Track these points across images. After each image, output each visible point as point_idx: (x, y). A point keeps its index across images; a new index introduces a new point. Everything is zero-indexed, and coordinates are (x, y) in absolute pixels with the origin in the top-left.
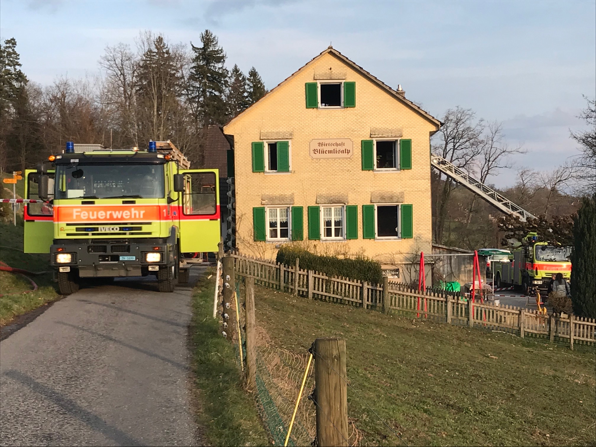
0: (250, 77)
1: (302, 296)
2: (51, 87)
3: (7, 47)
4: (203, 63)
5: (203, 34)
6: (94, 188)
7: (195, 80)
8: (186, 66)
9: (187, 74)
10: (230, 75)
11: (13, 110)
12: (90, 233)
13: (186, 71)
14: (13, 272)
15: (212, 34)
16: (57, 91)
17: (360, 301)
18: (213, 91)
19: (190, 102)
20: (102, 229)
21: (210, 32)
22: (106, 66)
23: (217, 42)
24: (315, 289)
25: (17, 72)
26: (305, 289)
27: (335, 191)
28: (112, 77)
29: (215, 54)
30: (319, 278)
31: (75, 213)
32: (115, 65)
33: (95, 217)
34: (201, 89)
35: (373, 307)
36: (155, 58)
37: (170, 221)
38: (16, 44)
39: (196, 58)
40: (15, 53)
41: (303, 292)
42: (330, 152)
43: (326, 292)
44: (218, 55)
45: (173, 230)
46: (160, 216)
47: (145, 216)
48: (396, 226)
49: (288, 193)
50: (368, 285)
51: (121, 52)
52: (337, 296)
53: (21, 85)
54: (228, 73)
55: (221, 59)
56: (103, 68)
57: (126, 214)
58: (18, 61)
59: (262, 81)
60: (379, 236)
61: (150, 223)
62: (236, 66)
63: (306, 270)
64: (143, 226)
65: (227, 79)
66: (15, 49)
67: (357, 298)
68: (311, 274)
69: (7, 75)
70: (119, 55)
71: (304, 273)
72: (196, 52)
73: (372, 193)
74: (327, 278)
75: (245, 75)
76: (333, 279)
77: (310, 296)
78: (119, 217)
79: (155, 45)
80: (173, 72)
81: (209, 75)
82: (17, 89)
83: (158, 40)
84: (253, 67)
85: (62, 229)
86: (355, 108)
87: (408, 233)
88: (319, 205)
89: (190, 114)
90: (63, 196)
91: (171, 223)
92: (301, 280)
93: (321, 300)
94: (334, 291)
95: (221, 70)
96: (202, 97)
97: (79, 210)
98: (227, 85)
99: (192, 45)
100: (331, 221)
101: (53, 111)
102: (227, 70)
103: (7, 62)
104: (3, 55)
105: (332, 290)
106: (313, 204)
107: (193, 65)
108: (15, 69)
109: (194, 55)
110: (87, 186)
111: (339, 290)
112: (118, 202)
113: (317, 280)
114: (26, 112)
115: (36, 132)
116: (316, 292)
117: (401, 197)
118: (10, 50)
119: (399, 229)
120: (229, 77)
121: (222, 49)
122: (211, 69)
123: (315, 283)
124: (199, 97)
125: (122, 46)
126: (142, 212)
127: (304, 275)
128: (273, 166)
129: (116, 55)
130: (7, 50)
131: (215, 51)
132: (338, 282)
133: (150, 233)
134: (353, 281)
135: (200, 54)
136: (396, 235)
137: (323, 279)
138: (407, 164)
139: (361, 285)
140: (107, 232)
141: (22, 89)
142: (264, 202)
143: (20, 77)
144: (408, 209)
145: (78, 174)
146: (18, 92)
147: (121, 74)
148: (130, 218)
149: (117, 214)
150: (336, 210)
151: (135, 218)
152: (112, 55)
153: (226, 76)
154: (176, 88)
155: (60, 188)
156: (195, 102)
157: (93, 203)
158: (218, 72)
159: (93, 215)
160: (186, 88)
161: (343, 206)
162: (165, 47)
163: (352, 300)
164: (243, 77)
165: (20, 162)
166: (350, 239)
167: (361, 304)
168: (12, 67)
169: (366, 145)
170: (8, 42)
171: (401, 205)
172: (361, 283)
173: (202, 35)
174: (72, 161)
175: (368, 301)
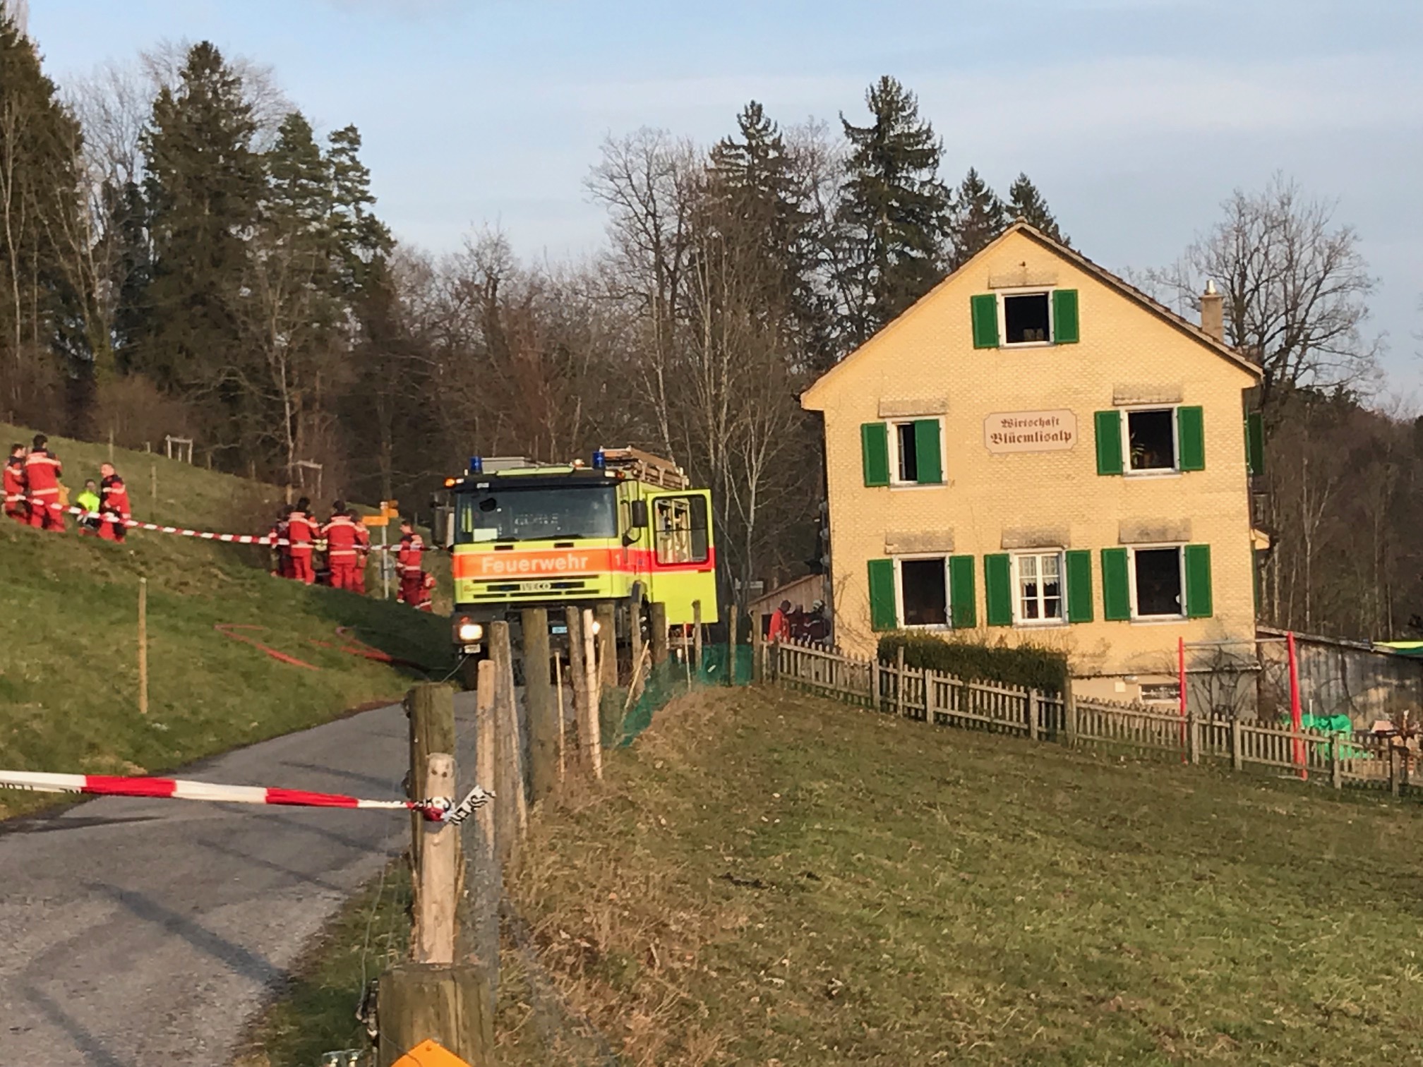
0: (1014, 202)
1: (916, 718)
2: (456, 256)
3: (336, 152)
4: (876, 170)
5: (876, 89)
6: (516, 526)
7: (856, 219)
8: (829, 183)
9: (833, 205)
10: (954, 198)
11: (354, 325)
12: (508, 593)
13: (828, 199)
14: (392, 663)
15: (900, 88)
16: (473, 266)
17: (1026, 727)
18: (907, 249)
19: (841, 282)
20: (525, 587)
21: (894, 83)
22: (604, 192)
23: (915, 109)
24: (938, 705)
25: (364, 219)
26: (920, 706)
27: (1040, 520)
28: (623, 223)
29: (909, 145)
30: (946, 685)
31: (485, 563)
32: (629, 190)
33: (514, 569)
34: (873, 246)
35: (1049, 736)
36: (741, 162)
37: (631, 574)
38: (359, 143)
39: (855, 158)
40: (356, 166)
41: (917, 710)
42: (1028, 438)
43: (960, 710)
44: (920, 147)
45: (636, 587)
46: (611, 566)
47: (589, 565)
48: (1178, 592)
49: (941, 528)
50: (1039, 695)
51: (646, 153)
52: (981, 718)
53: (375, 255)
54: (948, 197)
55: (926, 158)
56: (598, 200)
57: (560, 563)
58: (365, 188)
59: (1051, 213)
60: (1140, 613)
61: (595, 577)
62: (973, 174)
63: (920, 670)
64: (585, 581)
65: (946, 212)
66: (359, 156)
67: (1018, 720)
68: (930, 676)
69: (336, 228)
70: (640, 160)
71: (917, 675)
72: (855, 141)
73: (1121, 523)
74: (961, 683)
75: (1000, 197)
76: (972, 685)
77: (930, 718)
78: (550, 567)
79: (742, 125)
80: (791, 201)
81: (896, 204)
82: (366, 265)
83: (750, 112)
84: (1022, 175)
85: (467, 589)
86: (1079, 345)
87: (1201, 607)
88: (1008, 551)
89: (843, 317)
90: (468, 538)
91: (632, 577)
92: (913, 687)
93: (952, 724)
94: (975, 707)
95: (928, 187)
96: (876, 267)
97: (491, 559)
98: (949, 231)
99: (844, 122)
100: (1035, 586)
101: (462, 326)
102: (944, 188)
103: (336, 193)
104: (326, 173)
105: (971, 705)
106: (997, 551)
107: (849, 178)
108: (359, 211)
109: (850, 149)
110: (504, 522)
111: (985, 707)
112: (549, 545)
113: (942, 687)
114: (390, 329)
115: (419, 384)
116: (939, 710)
117: (1185, 530)
118: (344, 159)
119: (1183, 599)
120: (953, 208)
121: (929, 130)
122: (899, 186)
123: (938, 693)
124: (867, 266)
125: (649, 136)
126: (584, 559)
127: (917, 680)
128: (910, 471)
129: (631, 161)
130: (335, 160)
131: (909, 135)
132: (982, 692)
133: (596, 592)
134: (1011, 689)
135: (867, 146)
136: (1177, 609)
137: (953, 687)
138: (1194, 460)
139: (1025, 696)
140: (534, 591)
141: (379, 262)
142: (890, 548)
143: (373, 232)
144: (1200, 555)
145: (489, 505)
146: (366, 273)
147: (649, 213)
148: (566, 570)
149: (546, 564)
150: (1045, 563)
151: (574, 569)
152: (621, 162)
153: (941, 208)
154: (804, 243)
155: (463, 526)
156: (856, 282)
157: (511, 548)
158: (921, 195)
159: (512, 565)
160: (829, 242)
161: (1060, 553)
162: (770, 129)
163: (1011, 724)
164: (995, 203)
165: (378, 470)
166: (1076, 623)
167: (1028, 732)
168: (351, 207)
169: (1105, 422)
170: (338, 136)
171: (1186, 547)
172: (1026, 691)
173: (873, 90)
174: (479, 486)
175: (1040, 724)
